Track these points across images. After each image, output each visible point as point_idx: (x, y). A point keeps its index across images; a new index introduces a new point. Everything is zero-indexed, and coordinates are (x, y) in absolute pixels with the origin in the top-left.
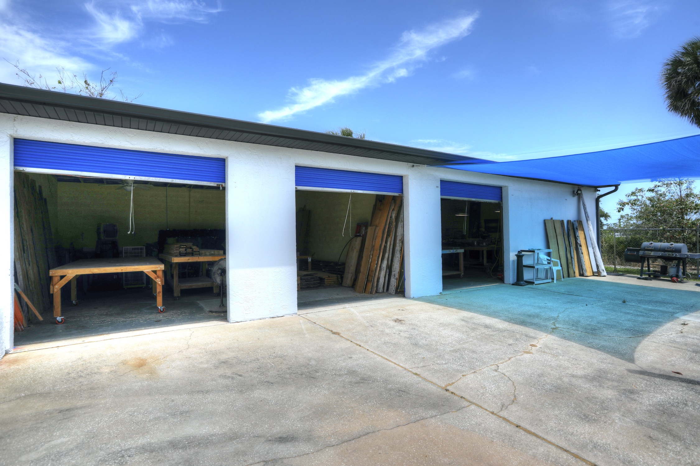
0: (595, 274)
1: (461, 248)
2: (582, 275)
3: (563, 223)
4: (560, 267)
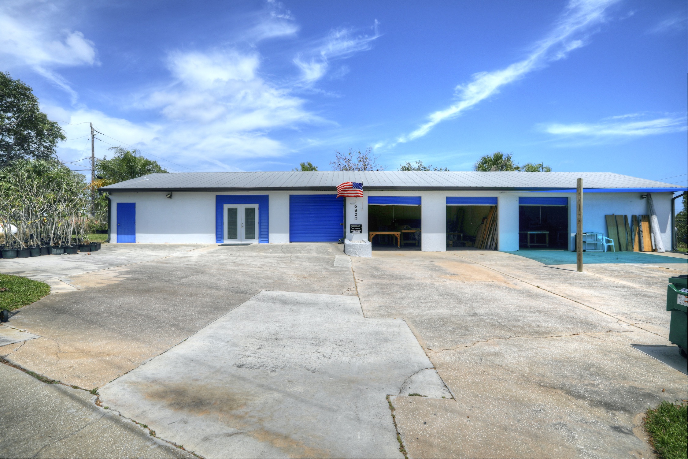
0: (653, 250)
1: (547, 231)
2: (640, 250)
3: (626, 217)
4: (613, 244)
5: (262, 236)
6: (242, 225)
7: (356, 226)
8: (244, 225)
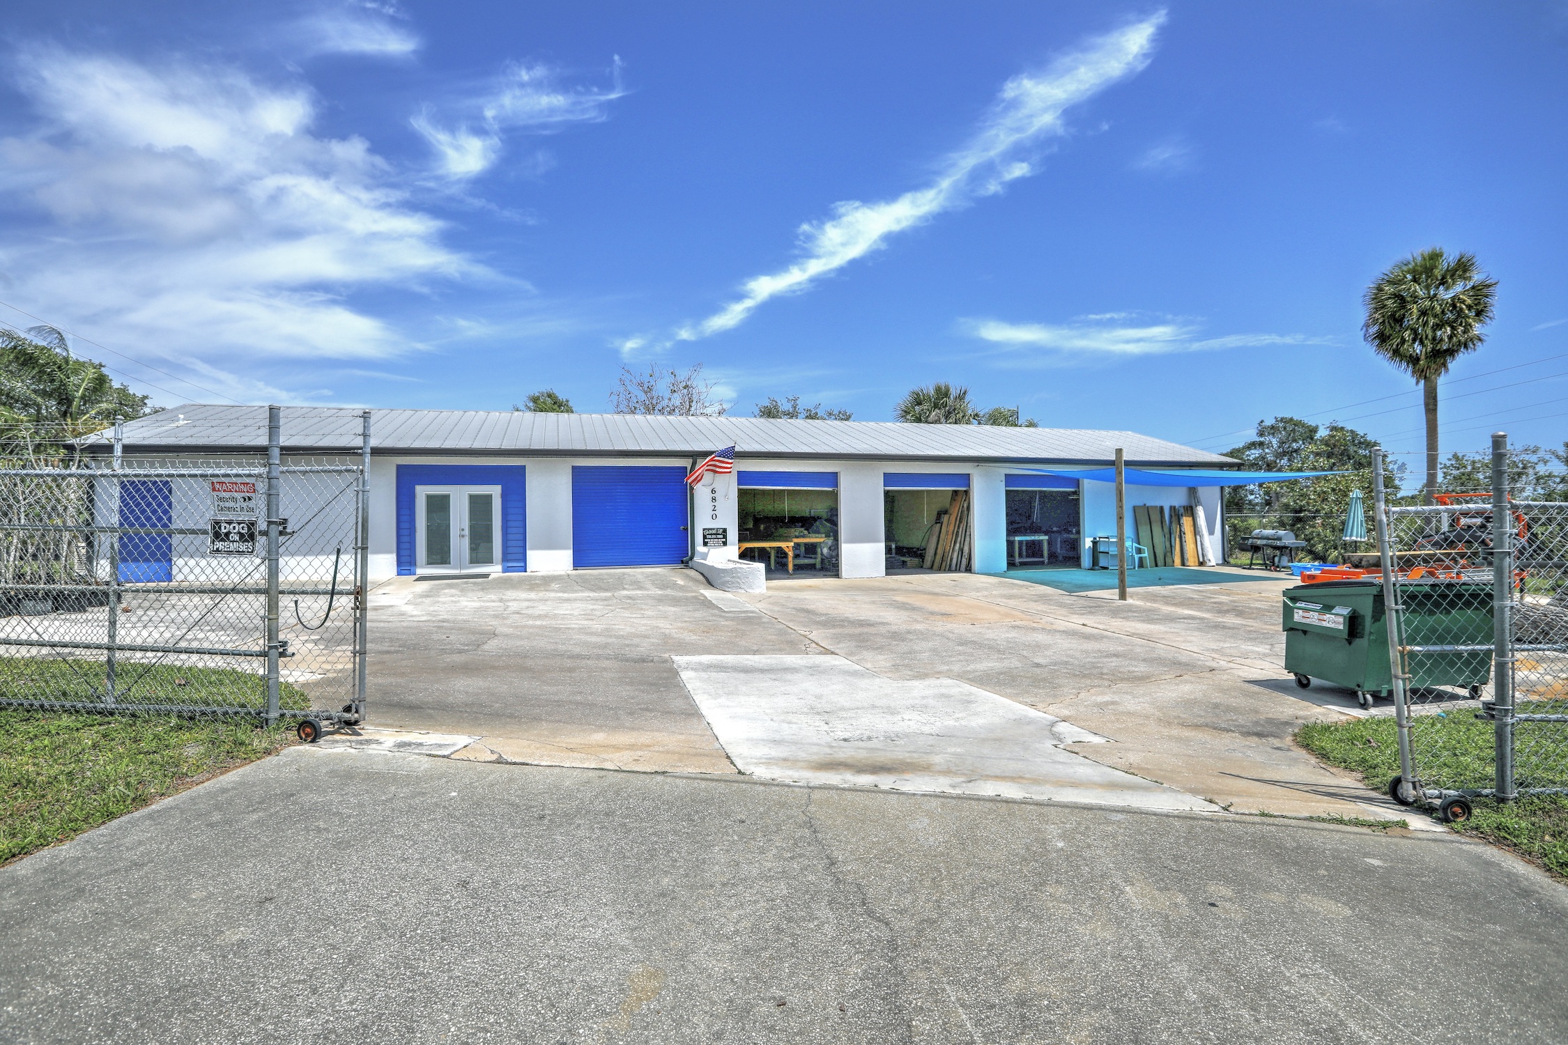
0: (1201, 564)
2: (1183, 563)
3: (1162, 508)
4: (1146, 555)
5: (510, 557)
6: (463, 533)
7: (714, 532)
8: (467, 532)
